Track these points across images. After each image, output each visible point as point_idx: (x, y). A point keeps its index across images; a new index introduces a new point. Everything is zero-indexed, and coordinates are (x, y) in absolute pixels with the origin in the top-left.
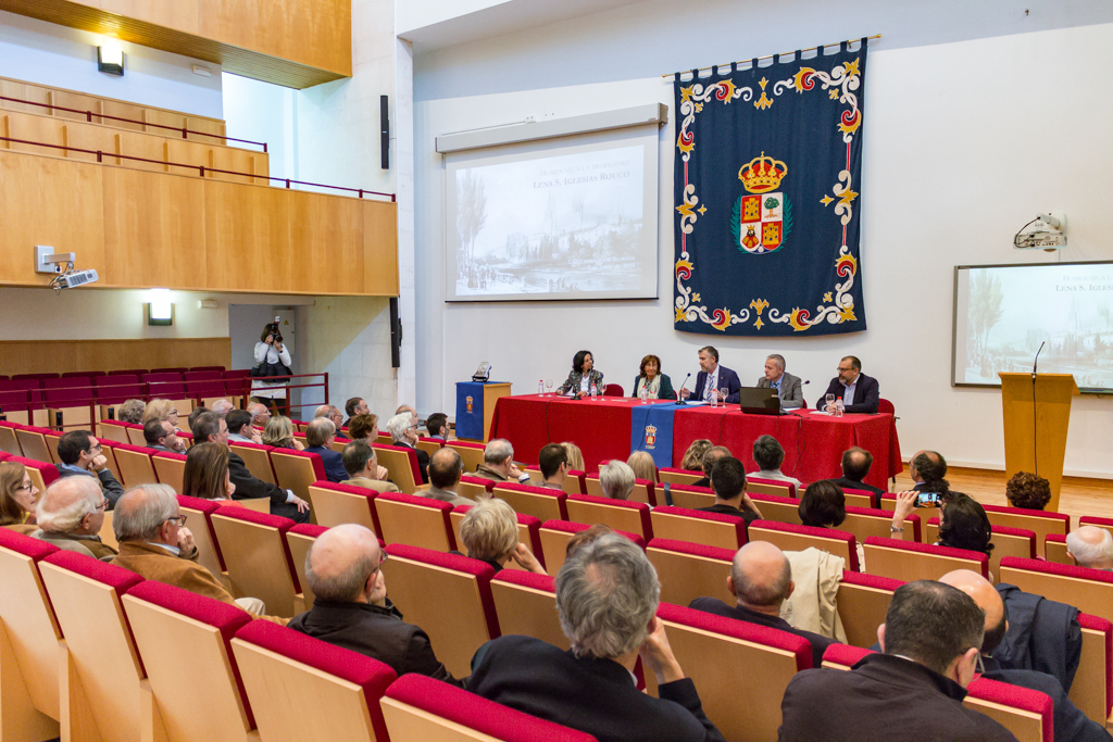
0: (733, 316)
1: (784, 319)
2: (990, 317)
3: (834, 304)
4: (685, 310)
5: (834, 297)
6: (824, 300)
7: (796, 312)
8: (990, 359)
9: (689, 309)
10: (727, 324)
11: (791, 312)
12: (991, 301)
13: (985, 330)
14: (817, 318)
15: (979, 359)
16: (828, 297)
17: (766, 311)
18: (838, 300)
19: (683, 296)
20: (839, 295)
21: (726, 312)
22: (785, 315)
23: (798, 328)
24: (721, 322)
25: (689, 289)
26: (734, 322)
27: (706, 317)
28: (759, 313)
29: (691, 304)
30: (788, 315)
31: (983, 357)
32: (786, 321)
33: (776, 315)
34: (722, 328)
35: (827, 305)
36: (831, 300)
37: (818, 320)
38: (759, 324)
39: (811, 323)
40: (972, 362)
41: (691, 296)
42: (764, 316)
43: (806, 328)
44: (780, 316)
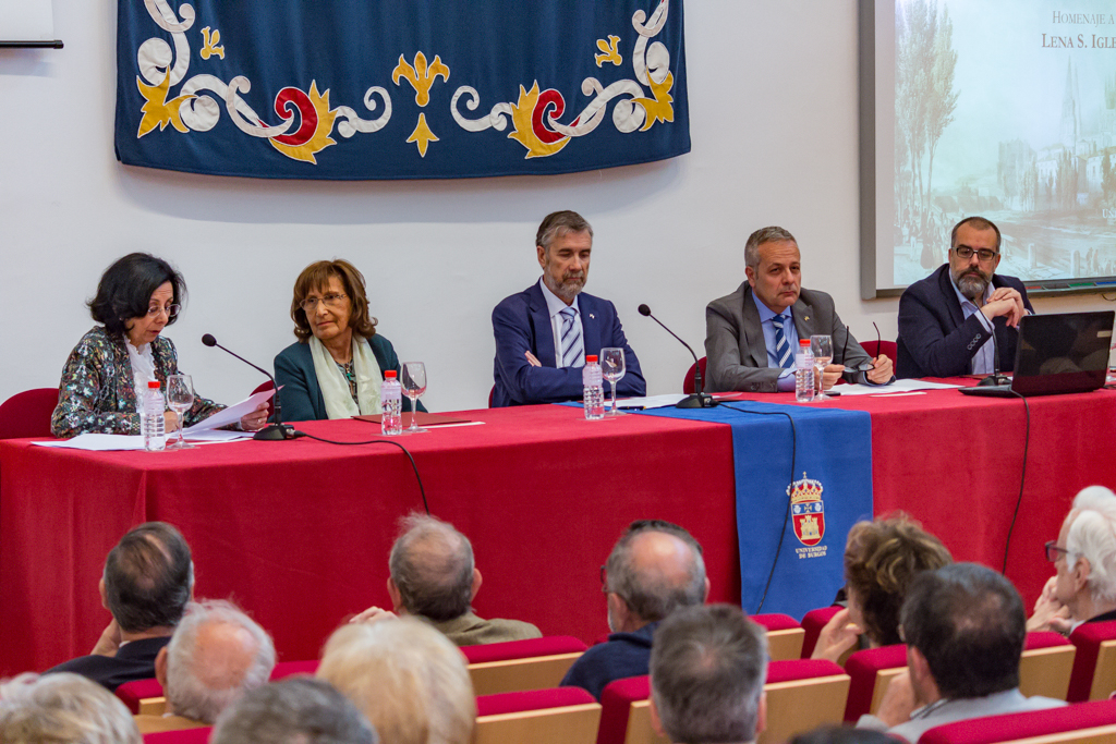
0: (341, 111)
1: (495, 120)
2: (935, 110)
3: (627, 71)
4: (174, 91)
5: (626, 49)
6: (599, 60)
7: (530, 98)
8: (938, 222)
9: (190, 88)
10: (321, 140)
11: (512, 97)
12: (935, 70)
13: (927, 146)
14: (584, 116)
15: (919, 221)
16: (608, 51)
17: (441, 91)
18: (638, 60)
19: (167, 37)
20: (641, 43)
21: (318, 99)
22: (499, 108)
23: (537, 149)
24: (303, 135)
25: (187, 11)
26: (346, 130)
27: (251, 114)
28: (423, 99)
29: (197, 66)
30: (507, 107)
31: (924, 216)
32: (501, 125)
33: (472, 105)
34: (305, 153)
35: (608, 75)
36: (618, 61)
37: (587, 121)
38: (422, 136)
39: (569, 131)
40: (905, 231)
41: (194, 38)
42: (438, 115)
43: (557, 146)
44: (483, 110)
